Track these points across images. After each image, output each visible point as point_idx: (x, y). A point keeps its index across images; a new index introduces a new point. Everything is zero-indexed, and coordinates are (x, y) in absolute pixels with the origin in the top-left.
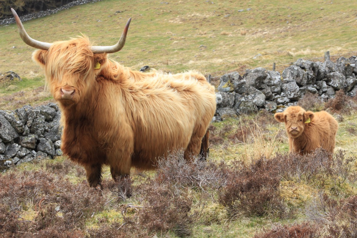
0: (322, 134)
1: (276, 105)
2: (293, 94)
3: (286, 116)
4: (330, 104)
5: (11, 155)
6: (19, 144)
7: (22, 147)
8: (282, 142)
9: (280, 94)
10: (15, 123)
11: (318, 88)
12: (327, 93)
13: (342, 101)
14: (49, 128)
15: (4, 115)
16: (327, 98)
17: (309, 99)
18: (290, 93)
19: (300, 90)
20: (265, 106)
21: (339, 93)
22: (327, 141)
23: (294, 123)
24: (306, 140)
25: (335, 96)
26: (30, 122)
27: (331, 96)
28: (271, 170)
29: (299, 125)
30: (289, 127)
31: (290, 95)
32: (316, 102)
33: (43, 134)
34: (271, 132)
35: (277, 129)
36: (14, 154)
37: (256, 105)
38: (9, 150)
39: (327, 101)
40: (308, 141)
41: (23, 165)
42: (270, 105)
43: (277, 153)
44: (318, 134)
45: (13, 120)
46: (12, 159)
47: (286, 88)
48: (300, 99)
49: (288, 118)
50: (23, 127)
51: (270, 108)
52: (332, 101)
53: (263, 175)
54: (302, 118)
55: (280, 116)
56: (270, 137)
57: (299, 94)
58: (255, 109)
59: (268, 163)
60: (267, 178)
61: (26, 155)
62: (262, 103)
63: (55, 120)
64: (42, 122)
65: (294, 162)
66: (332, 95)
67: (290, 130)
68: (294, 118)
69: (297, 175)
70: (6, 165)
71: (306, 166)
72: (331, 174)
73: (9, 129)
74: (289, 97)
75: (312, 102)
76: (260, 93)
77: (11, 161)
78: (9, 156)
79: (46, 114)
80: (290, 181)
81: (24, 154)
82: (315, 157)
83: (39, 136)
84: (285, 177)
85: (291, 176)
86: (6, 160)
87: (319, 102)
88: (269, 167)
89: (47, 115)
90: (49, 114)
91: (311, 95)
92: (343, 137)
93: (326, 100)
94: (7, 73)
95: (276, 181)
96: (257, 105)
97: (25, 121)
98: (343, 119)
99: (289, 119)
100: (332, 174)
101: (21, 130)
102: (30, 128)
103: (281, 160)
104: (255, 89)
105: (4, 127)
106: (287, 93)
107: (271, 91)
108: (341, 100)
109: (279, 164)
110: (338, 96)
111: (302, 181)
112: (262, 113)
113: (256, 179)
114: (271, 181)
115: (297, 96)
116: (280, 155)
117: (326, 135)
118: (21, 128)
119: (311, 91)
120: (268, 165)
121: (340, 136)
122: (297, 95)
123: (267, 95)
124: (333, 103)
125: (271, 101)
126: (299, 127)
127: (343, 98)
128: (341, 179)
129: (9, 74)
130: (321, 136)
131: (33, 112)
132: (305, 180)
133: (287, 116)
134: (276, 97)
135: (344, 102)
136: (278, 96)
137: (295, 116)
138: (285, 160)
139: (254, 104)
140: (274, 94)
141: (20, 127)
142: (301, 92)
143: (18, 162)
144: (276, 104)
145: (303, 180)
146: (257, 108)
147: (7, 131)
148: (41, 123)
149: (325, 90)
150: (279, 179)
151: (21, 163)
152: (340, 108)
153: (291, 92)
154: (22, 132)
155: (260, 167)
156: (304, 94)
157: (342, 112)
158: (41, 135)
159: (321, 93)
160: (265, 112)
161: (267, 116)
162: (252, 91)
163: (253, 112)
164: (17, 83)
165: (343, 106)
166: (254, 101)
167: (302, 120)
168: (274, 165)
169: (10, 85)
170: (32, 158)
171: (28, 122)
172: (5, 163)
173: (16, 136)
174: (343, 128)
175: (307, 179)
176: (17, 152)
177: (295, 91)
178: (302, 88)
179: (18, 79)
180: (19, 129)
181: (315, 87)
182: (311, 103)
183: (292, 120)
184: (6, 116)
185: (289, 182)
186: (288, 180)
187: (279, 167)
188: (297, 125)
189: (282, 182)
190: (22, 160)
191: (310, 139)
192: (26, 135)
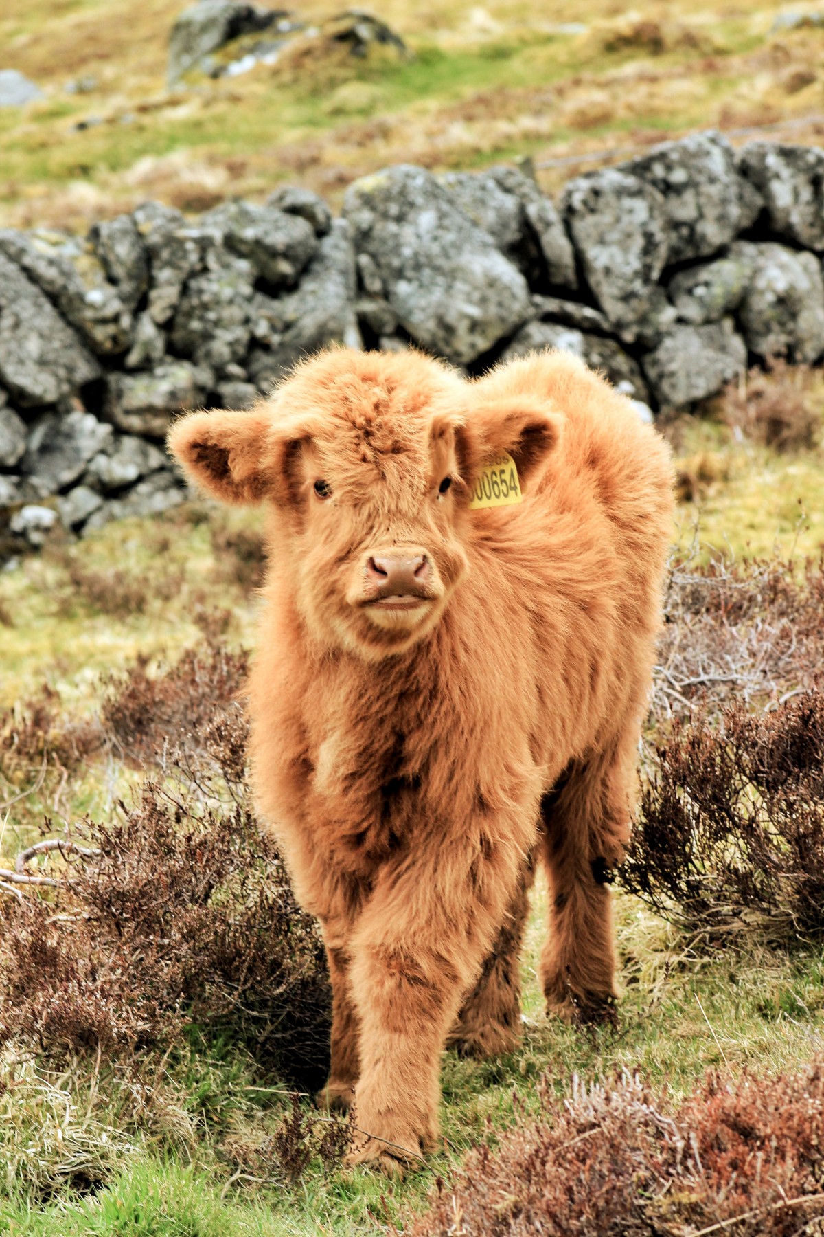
5: (54, 477)
6: (102, 417)
7: (119, 432)
10: (77, 303)
14: (273, 328)
15: (15, 258)
23: (397, 514)
26: (164, 296)
30: (345, 556)
33: (243, 362)
36: (69, 468)
38: (45, 449)
41: (114, 532)
45: (65, 288)
46: (59, 501)
50: (126, 321)
55: (227, 444)
61: (140, 479)
63: (308, 286)
64: (237, 294)
70: (23, 534)
73: (42, 336)
77: (53, 508)
78: (42, 482)
79: (259, 251)
81: (131, 473)
83: (221, 375)
86: (21, 507)
89: (264, 257)
90: (273, 253)
94: (337, 19)
97: (137, 289)
101: (114, 339)
102: (166, 327)
105: (17, 325)
118: (111, 329)
129: (343, 25)
131: (181, 242)
137: (397, 448)
141: (104, 321)
143: (90, 514)
147: (33, 346)
148: (231, 302)
151: (112, 518)
154: (118, 350)
158: (234, 369)
164: (387, 73)
169: (346, 81)
170: (175, 496)
171: (153, 294)
172: (17, 524)
173: (85, 371)
176: (90, 460)
179: (391, 51)
180: (101, 334)
184: (27, 261)
190: (116, 507)
192: (146, 367)
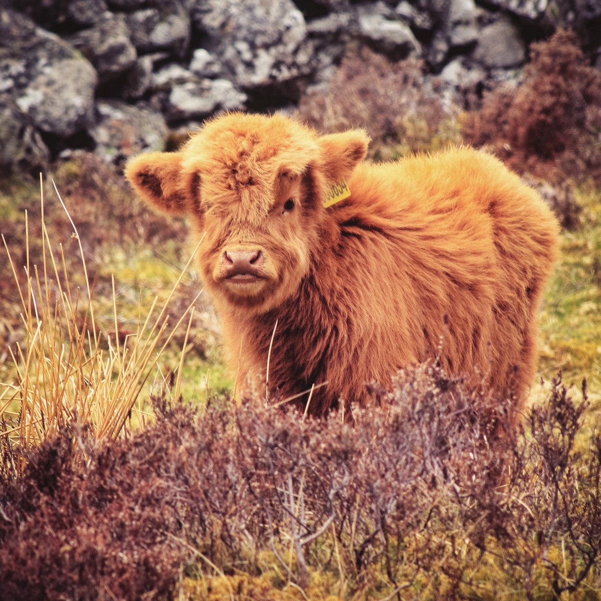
0: (440, 289)
1: (164, 128)
2: (265, 61)
3: (195, 179)
4: (497, 120)
8: (200, 352)
9: (185, 61)
11: (421, 20)
12: (479, 53)
13: (568, 107)
16: (480, 88)
17: (364, 93)
18: (247, 56)
19: (311, 35)
20: (92, 133)
21: (554, 55)
22: (476, 333)
23: (245, 223)
24: (327, 323)
25: (529, 74)
27: (501, 75)
28: (120, 509)
29: (276, 235)
31: (250, 66)
32: (412, 112)
34: (130, 295)
35: (171, 272)
37: (38, 129)
39: (479, 106)
40: (335, 329)
42: (127, 128)
43: (159, 403)
44: (410, 289)
47: (223, 25)
48: (310, 90)
49: (209, 192)
51: (127, 145)
52: (508, 105)
53: (74, 535)
54: (296, 193)
56: (120, 325)
57: (302, 58)
58: (29, 150)
59: (103, 462)
60: (94, 554)
62: (72, 115)
65: (266, 457)
66: (507, 68)
67: (220, 267)
68: (245, 193)
69: (286, 536)
71: (341, 480)
72: (500, 532)
74: (245, 77)
75: (381, 109)
76: (62, 55)
80: (246, 577)
82: (396, 427)
84: (209, 551)
85: (248, 544)
87: (426, 109)
88: (113, 491)
91: (378, 67)
92: (575, 320)
93: (472, 98)
95: (154, 572)
96: (46, 128)
98: (578, 209)
99: (211, 199)
100: (507, 535)
103: (188, 441)
104: (30, 25)
106: (230, 53)
107: (133, 39)
108: (564, 99)
109: (173, 467)
110: (547, 70)
111: (316, 576)
112: (71, 178)
113: (24, 563)
114: (122, 572)
115: (295, 72)
116: (179, 416)
117: (466, 294)
119: (376, 45)
120: (102, 476)
121: (559, 315)
122: (294, 65)
123: (104, 66)
124: (514, 113)
125: (132, 101)
126: (276, 249)
127: (576, 87)
128: (566, 565)
130: (428, 302)
132: (336, 573)
133: (203, 176)
134: (161, 78)
135: (581, 109)
136: (176, 72)
137: (251, 182)
138: (208, 447)
139: (26, 119)
140: (147, 62)
142: (317, 50)
144: (159, 120)
145: (328, 566)
146: (40, 149)
149: (462, 35)
150: (176, 565)
152: (560, 148)
153: (253, 47)
155: (51, 493)
156: (337, 61)
157: (570, 170)
159: (440, 58)
160: (94, 169)
161: (104, 195)
162: (13, 38)
163: (16, 169)
165: (575, 131)
166: (24, 104)
167: (297, 201)
168: (144, 475)
174: (578, 265)
175: (346, 559)
177: (279, 41)
178: (321, 25)
181: (403, 18)
182: (381, 118)
183: (234, 207)
185: (236, 580)
186: (230, 572)
187: (176, 489)
188: (263, 238)
189: (190, 582)
191: (349, 322)
